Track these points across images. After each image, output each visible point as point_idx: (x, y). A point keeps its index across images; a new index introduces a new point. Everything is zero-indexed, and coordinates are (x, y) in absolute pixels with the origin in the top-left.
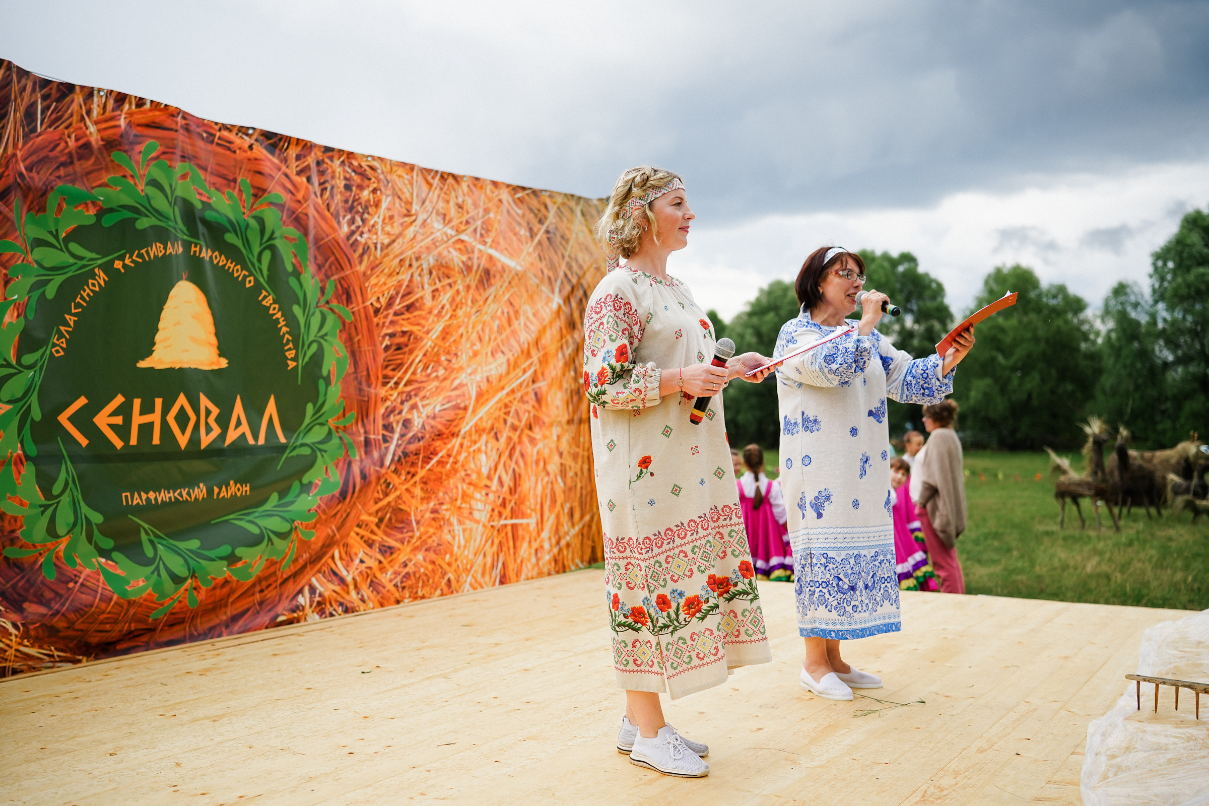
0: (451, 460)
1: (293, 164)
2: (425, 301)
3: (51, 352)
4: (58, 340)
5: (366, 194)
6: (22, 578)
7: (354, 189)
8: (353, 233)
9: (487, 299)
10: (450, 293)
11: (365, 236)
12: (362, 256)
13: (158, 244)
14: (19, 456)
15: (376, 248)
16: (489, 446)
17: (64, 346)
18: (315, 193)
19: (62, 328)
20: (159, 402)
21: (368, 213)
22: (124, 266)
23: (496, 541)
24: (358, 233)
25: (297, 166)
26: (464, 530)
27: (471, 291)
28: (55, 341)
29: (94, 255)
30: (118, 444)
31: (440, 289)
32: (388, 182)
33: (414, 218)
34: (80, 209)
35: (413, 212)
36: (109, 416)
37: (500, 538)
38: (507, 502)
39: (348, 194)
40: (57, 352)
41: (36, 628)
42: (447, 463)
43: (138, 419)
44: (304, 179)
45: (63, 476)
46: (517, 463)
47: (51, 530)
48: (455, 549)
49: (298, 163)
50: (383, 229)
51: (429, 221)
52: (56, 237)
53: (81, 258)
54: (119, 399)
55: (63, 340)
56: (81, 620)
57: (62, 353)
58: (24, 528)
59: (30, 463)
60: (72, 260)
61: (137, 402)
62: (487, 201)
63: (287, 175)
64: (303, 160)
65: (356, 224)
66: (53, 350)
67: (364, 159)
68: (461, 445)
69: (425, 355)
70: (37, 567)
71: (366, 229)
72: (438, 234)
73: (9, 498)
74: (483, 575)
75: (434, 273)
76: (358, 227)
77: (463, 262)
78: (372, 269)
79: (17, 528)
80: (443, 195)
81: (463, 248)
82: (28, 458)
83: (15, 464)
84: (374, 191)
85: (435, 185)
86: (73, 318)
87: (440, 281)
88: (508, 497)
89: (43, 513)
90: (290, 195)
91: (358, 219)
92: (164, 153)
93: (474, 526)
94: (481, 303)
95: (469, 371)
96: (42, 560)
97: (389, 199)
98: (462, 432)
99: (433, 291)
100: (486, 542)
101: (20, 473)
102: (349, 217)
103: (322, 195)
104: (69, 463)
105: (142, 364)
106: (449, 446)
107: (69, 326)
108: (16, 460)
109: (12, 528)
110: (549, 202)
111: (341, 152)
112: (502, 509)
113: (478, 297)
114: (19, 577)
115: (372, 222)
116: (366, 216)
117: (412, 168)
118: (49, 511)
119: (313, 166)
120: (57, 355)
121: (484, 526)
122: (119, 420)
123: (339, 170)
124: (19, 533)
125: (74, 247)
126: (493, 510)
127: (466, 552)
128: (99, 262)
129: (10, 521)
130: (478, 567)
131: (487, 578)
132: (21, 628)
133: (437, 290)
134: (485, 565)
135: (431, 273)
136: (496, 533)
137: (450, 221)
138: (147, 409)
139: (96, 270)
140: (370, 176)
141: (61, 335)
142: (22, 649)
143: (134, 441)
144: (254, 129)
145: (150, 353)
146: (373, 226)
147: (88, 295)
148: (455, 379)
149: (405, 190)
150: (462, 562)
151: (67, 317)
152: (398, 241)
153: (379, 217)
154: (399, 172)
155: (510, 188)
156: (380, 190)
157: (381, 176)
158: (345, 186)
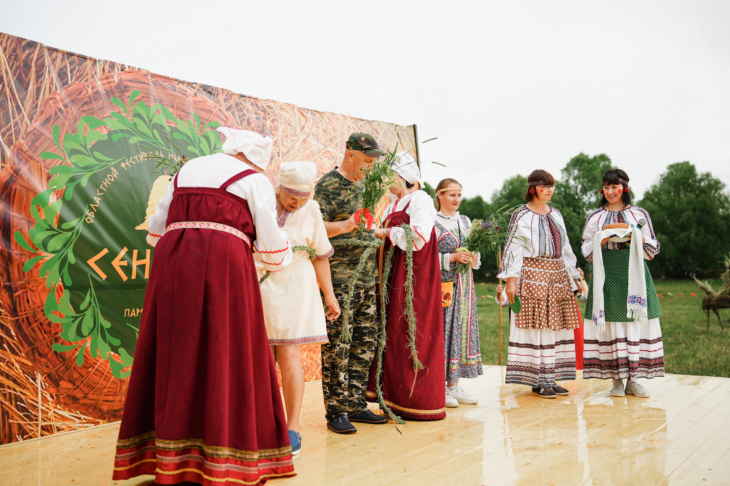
1: (224, 104)
3: (85, 220)
4: (89, 213)
5: (269, 123)
6: (63, 365)
13: (144, 153)
14: (60, 285)
15: (279, 156)
17: (93, 216)
18: (237, 122)
19: (92, 205)
20: (148, 252)
22: (126, 166)
25: (225, 106)
28: (87, 213)
29: (110, 159)
30: (125, 278)
32: (281, 115)
34: (97, 130)
36: (120, 260)
39: (259, 122)
40: (89, 220)
41: (63, 397)
43: (136, 263)
44: (230, 113)
45: (88, 298)
47: (79, 332)
49: (226, 104)
50: (282, 144)
52: (85, 148)
53: (101, 161)
54: (125, 250)
55: (93, 213)
56: (92, 392)
57: (92, 221)
58: (63, 331)
59: (67, 290)
60: (96, 162)
61: (135, 252)
62: (342, 127)
63: (220, 110)
64: (228, 102)
66: (86, 219)
67: (264, 102)
70: (73, 358)
73: (53, 312)
79: (58, 331)
80: (315, 124)
82: (66, 287)
83: (57, 291)
84: (273, 121)
85: (309, 118)
86: (98, 199)
89: (73, 321)
90: (224, 123)
92: (143, 97)
96: (77, 353)
101: (60, 297)
103: (241, 124)
104: (93, 290)
105: (138, 228)
107: (97, 204)
108: (57, 288)
109: (56, 331)
110: (378, 128)
111: (250, 97)
114: (61, 364)
117: (293, 107)
118: (78, 321)
119: (234, 106)
120: (88, 222)
122: (125, 263)
123: (251, 108)
124: (60, 334)
125: (97, 154)
128: (113, 163)
129: (54, 327)
132: (55, 398)
139: (112, 168)
140: (269, 112)
141: (91, 210)
142: (57, 411)
143: (134, 277)
144: (196, 83)
145: (143, 220)
147: (107, 184)
151: (95, 198)
152: (291, 151)
153: (278, 136)
154: (286, 109)
155: (354, 120)
156: (277, 120)
157: (276, 112)
158: (257, 118)
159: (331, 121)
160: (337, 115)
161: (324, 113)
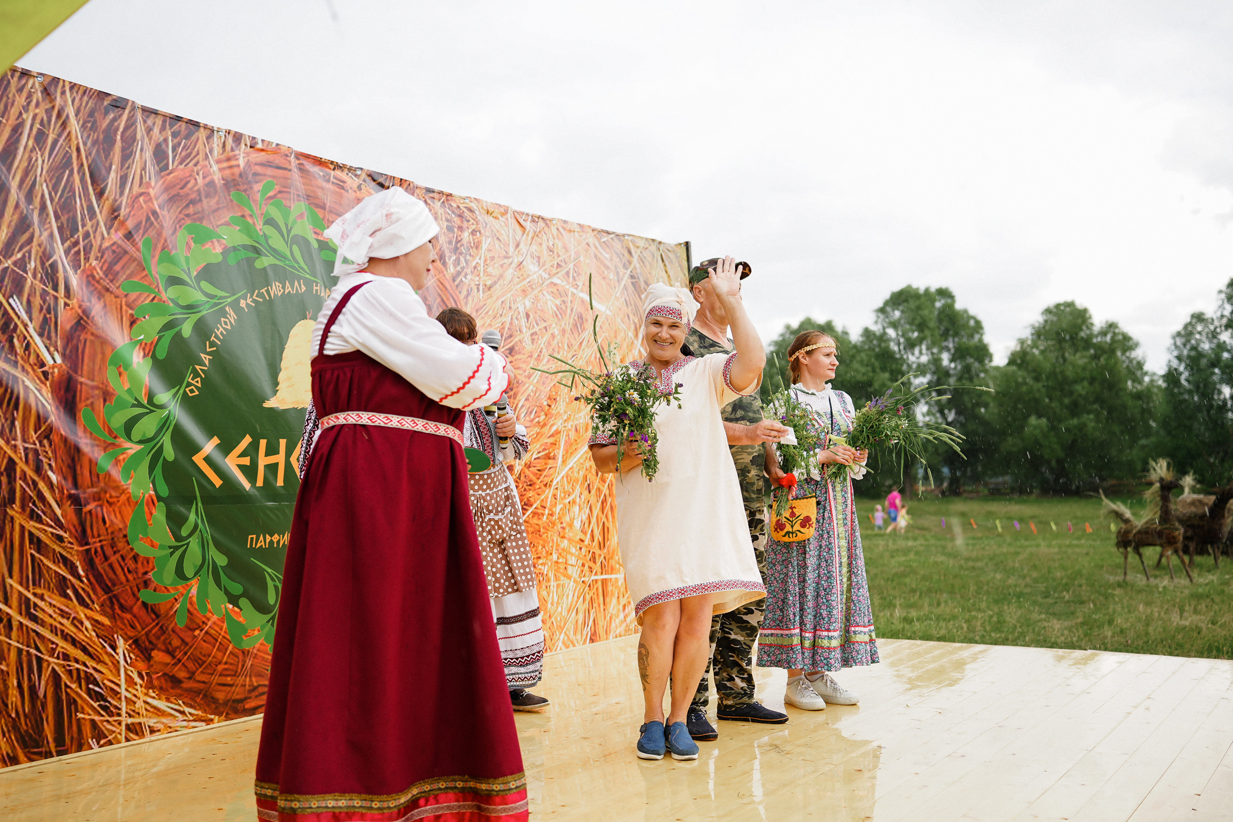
0: (547, 512)
2: (524, 344)
3: (185, 391)
4: (193, 379)
5: (466, 235)
6: (157, 625)
7: (456, 230)
8: (459, 273)
9: (581, 343)
10: (547, 336)
11: (469, 277)
12: (467, 297)
13: (277, 284)
14: (150, 496)
15: (478, 290)
16: (583, 497)
17: (199, 385)
19: (198, 367)
20: (283, 442)
21: (470, 255)
22: (247, 305)
23: (588, 598)
24: (463, 274)
26: (558, 586)
27: (567, 335)
28: (190, 380)
29: (223, 294)
30: (247, 485)
31: (539, 333)
32: (486, 224)
33: (510, 260)
34: (207, 247)
35: (510, 254)
36: (239, 456)
37: (591, 594)
38: (597, 557)
39: (451, 235)
40: (192, 391)
41: (158, 678)
42: (543, 515)
43: (263, 461)
45: (192, 516)
46: (606, 517)
47: (180, 572)
48: (549, 605)
51: (524, 263)
52: (189, 275)
53: (213, 297)
54: (248, 440)
55: (199, 379)
56: (200, 669)
57: (197, 393)
58: (156, 570)
59: (161, 504)
60: (204, 299)
61: (263, 443)
62: (576, 245)
65: (461, 265)
66: (187, 390)
67: (462, 201)
68: (555, 496)
69: (527, 399)
70: (171, 612)
71: (469, 271)
72: (535, 276)
73: (141, 539)
74: (575, 633)
75: (531, 316)
76: (463, 268)
77: (557, 306)
78: (477, 311)
79: (149, 569)
81: (556, 292)
82: (160, 498)
83: (147, 504)
84: (473, 233)
85: (528, 228)
86: (208, 357)
87: (537, 324)
88: (598, 552)
89: (172, 554)
91: (462, 259)
92: (280, 192)
93: (567, 581)
94: (576, 347)
95: (565, 418)
96: (178, 606)
97: (489, 240)
98: (555, 482)
99: (532, 335)
100: (578, 598)
101: (151, 514)
102: (454, 257)
104: (200, 504)
105: (267, 404)
106: (542, 497)
107: (205, 365)
108: (148, 500)
109: (145, 570)
110: (631, 246)
111: (441, 193)
112: (591, 564)
113: (573, 342)
114: (154, 624)
115: (474, 264)
116: (468, 257)
117: (506, 210)
118: (178, 553)
120: (190, 395)
121: (575, 581)
122: (246, 461)
123: (440, 211)
125: (205, 285)
126: (583, 565)
127: (559, 609)
128: (229, 300)
129: (143, 563)
130: (570, 625)
131: (579, 637)
132: (146, 678)
133: (535, 333)
134: (577, 622)
135: (528, 316)
136: (587, 588)
137: (544, 265)
138: (272, 450)
139: (227, 309)
140: (469, 218)
141: (196, 374)
143: (260, 483)
144: (361, 169)
145: (275, 392)
146: (475, 268)
147: (221, 333)
148: (553, 425)
149: (503, 232)
150: (556, 619)
151: (203, 356)
152: (499, 283)
153: (480, 259)
154: (495, 214)
155: (595, 232)
156: (481, 232)
157: (480, 218)
158: (448, 228)
159: (561, 233)
160: (572, 223)
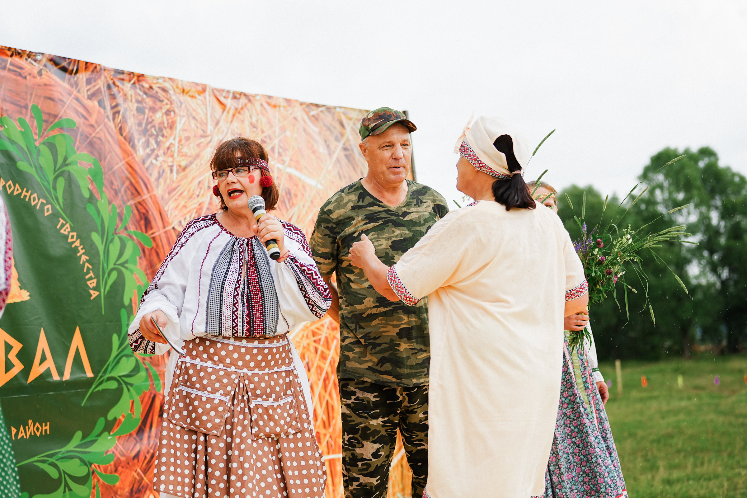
1: (84, 88)
5: (159, 116)
7: (147, 111)
8: (149, 155)
11: (160, 159)
12: (158, 179)
15: (172, 171)
18: (108, 117)
21: (163, 136)
24: (153, 156)
25: (88, 90)
32: (181, 103)
33: (209, 139)
35: (209, 132)
39: (141, 117)
44: (96, 103)
49: (89, 87)
50: (179, 151)
63: (77, 99)
64: (94, 84)
65: (151, 147)
67: (155, 81)
71: (161, 152)
76: (153, 150)
78: (169, 193)
80: (237, 115)
84: (168, 113)
85: (229, 105)
90: (82, 120)
91: (152, 141)
97: (184, 120)
102: (143, 140)
103: (114, 119)
110: (344, 118)
111: (131, 74)
115: (167, 145)
116: (160, 138)
117: (204, 88)
119: (104, 89)
123: (130, 92)
140: (162, 98)
144: (42, 54)
146: (168, 148)
149: (199, 111)
152: (196, 162)
153: (174, 139)
154: (191, 93)
155: (304, 106)
156: (174, 111)
157: (174, 97)
158: (138, 109)
159: (265, 109)
160: (277, 98)
161: (254, 96)
